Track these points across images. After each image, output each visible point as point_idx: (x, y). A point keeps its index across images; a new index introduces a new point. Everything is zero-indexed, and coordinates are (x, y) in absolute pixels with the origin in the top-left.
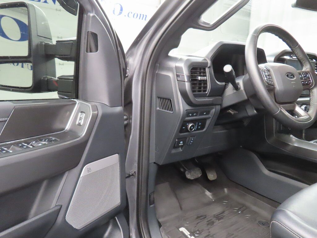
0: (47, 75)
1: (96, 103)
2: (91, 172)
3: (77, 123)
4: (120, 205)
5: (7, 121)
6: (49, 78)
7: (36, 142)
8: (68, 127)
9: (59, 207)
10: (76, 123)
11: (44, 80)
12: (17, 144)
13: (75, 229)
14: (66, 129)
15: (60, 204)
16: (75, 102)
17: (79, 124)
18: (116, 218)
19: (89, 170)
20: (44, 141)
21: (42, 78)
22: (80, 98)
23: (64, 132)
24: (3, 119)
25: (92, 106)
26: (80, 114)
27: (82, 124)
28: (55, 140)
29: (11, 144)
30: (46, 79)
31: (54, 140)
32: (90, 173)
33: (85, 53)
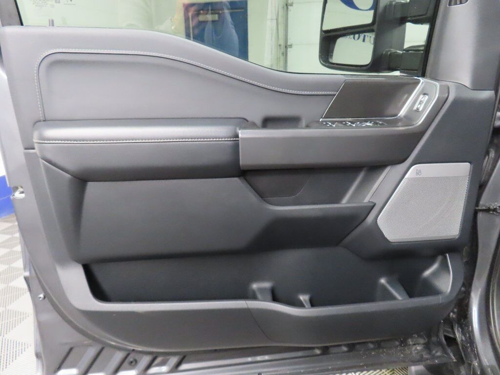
0: (391, 47)
1: (448, 83)
2: (421, 176)
3: (415, 108)
4: (458, 239)
5: (335, 95)
6: (393, 52)
7: (360, 123)
8: (402, 113)
9: (372, 204)
10: (413, 108)
11: (386, 55)
12: (341, 122)
13: (386, 239)
14: (399, 115)
15: (373, 201)
16: (418, 81)
17: (418, 109)
18: (447, 255)
19: (418, 172)
20: (370, 123)
21: (384, 53)
22: (428, 76)
23: (396, 118)
24: (333, 93)
25: (441, 86)
26: (422, 96)
27: (420, 110)
28: (382, 124)
29: (336, 121)
30: (389, 53)
31: (380, 124)
32: (418, 176)
33: (446, 7)
